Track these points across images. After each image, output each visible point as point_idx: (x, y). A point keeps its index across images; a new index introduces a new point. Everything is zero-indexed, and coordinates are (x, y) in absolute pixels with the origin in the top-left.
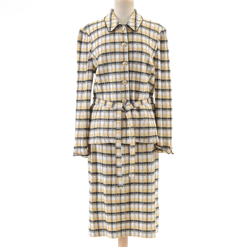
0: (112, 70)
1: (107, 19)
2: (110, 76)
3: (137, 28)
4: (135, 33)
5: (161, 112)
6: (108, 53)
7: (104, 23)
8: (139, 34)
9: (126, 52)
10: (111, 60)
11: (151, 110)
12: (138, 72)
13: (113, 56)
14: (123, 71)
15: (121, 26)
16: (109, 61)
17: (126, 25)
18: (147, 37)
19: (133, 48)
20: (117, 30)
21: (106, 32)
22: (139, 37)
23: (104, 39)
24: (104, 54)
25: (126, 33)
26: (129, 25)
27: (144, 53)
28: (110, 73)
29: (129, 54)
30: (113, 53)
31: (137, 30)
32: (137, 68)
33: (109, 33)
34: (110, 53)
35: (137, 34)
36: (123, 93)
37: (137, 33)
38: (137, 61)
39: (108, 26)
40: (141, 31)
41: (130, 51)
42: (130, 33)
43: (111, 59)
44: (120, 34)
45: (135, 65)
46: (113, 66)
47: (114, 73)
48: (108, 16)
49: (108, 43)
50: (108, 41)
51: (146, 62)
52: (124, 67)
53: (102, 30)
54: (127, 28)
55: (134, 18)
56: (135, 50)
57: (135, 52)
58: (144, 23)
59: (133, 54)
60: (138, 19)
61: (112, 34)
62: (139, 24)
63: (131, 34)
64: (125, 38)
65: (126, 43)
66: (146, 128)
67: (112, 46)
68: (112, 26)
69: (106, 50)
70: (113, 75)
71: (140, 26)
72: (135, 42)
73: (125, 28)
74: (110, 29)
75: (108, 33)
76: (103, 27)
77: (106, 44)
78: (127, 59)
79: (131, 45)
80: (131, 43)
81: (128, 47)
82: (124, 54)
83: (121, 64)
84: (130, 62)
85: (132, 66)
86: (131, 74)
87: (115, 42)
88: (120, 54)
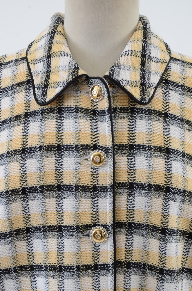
0: (46, 254)
1: (35, 50)
2: (37, 278)
3: (150, 91)
4: (140, 111)
6: (34, 190)
7: (23, 67)
8: (158, 113)
9: (104, 189)
10: (42, 218)
12: (152, 268)
13: (51, 202)
14: (88, 261)
15: (85, 84)
16: (36, 221)
17: (105, 77)
18: (186, 126)
19: (131, 171)
20: (70, 97)
21: (27, 104)
22: (158, 126)
23: (18, 130)
24: (14, 192)
25: (104, 111)
26: (120, 78)
27: (177, 192)
28: (40, 267)
30: (50, 188)
31: (148, 98)
32: (146, 252)
33: (38, 108)
34: (41, 191)
35: (149, 114)
37: (150, 112)
38: (147, 226)
39: (38, 81)
40: (166, 103)
41: (122, 185)
42: (123, 110)
43: (45, 213)
44: (80, 114)
45: (138, 240)
46: (52, 242)
47: (53, 268)
48: (40, 39)
49: (33, 150)
50: (33, 142)
51: (182, 227)
52: (96, 249)
53: (16, 95)
54: (110, 89)
55: (140, 49)
56: (141, 178)
57: (141, 186)
58: (175, 68)
59: (130, 195)
60: (155, 52)
61: (51, 110)
62: (157, 73)
63: (125, 115)
64: (99, 129)
65: (105, 149)
67: (50, 162)
68: (52, 79)
69: (23, 177)
70: (51, 279)
71: (161, 80)
72: (141, 148)
73: (100, 91)
74: (45, 94)
75: (35, 107)
76: (20, 84)
77: (24, 151)
78: (108, 216)
79: (126, 160)
80: (125, 151)
81: (114, 167)
82: (98, 197)
83: (81, 236)
84: (120, 228)
85: (126, 245)
86: (120, 278)
87: (63, 146)
88: (81, 196)
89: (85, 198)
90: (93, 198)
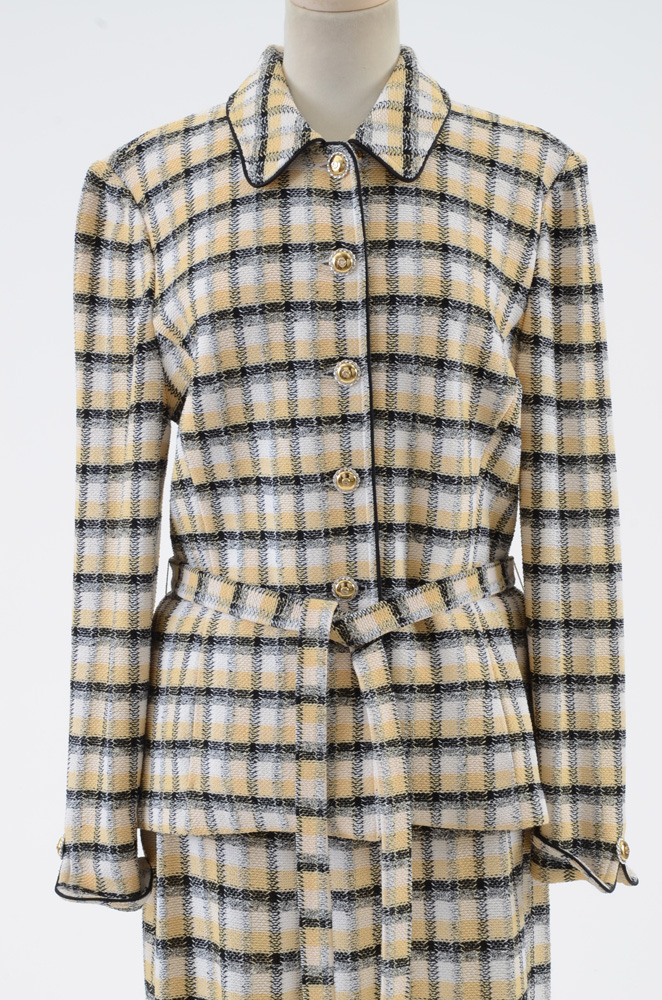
0: (272, 405)
1: (241, 106)
2: (259, 442)
3: (418, 162)
4: (404, 191)
5: (561, 641)
6: (250, 310)
7: (223, 133)
8: (430, 194)
9: (353, 306)
10: (265, 352)
11: (498, 633)
12: (425, 420)
13: (277, 328)
14: (333, 410)
15: (320, 152)
16: (255, 358)
17: (351, 141)
18: (473, 213)
19: (392, 279)
20: (298, 173)
21: (234, 186)
22: (431, 212)
23: (222, 226)
24: (222, 315)
25: (349, 193)
26: (372, 144)
27: (460, 306)
28: (262, 425)
29: (373, 317)
30: (274, 307)
31: (414, 171)
32: (416, 398)
33: (252, 191)
34: (261, 313)
35: (417, 195)
36: (339, 543)
37: (418, 192)
38: (417, 357)
39: (248, 151)
40: (442, 179)
41: (379, 300)
42: (378, 190)
43: (268, 344)
44: (314, 198)
45: (404, 379)
46: (280, 385)
47: (282, 424)
48: (248, 88)
49: (247, 253)
50: (246, 241)
51: (467, 360)
52: (344, 394)
53: (216, 175)
54: (359, 160)
55: (402, 99)
56: (406, 288)
57: (407, 300)
58: (456, 127)
59: (391, 313)
60: (425, 103)
61: (271, 195)
62: (428, 134)
63: (381, 198)
64: (343, 219)
65: (353, 248)
66: (473, 744)
67: (273, 269)
68: (270, 148)
69: (235, 292)
70: (280, 439)
71: (434, 145)
72: (405, 245)
73: (343, 162)
74: (260, 170)
75: (247, 190)
76: (220, 159)
77: (233, 254)
78: (360, 345)
79: (384, 263)
80: (382, 251)
81: (367, 273)
82: (344, 317)
83: (322, 376)
84: (378, 362)
85: (387, 386)
86: (380, 434)
87: (290, 245)
88: (320, 318)
89: (325, 319)
90: (338, 320)
